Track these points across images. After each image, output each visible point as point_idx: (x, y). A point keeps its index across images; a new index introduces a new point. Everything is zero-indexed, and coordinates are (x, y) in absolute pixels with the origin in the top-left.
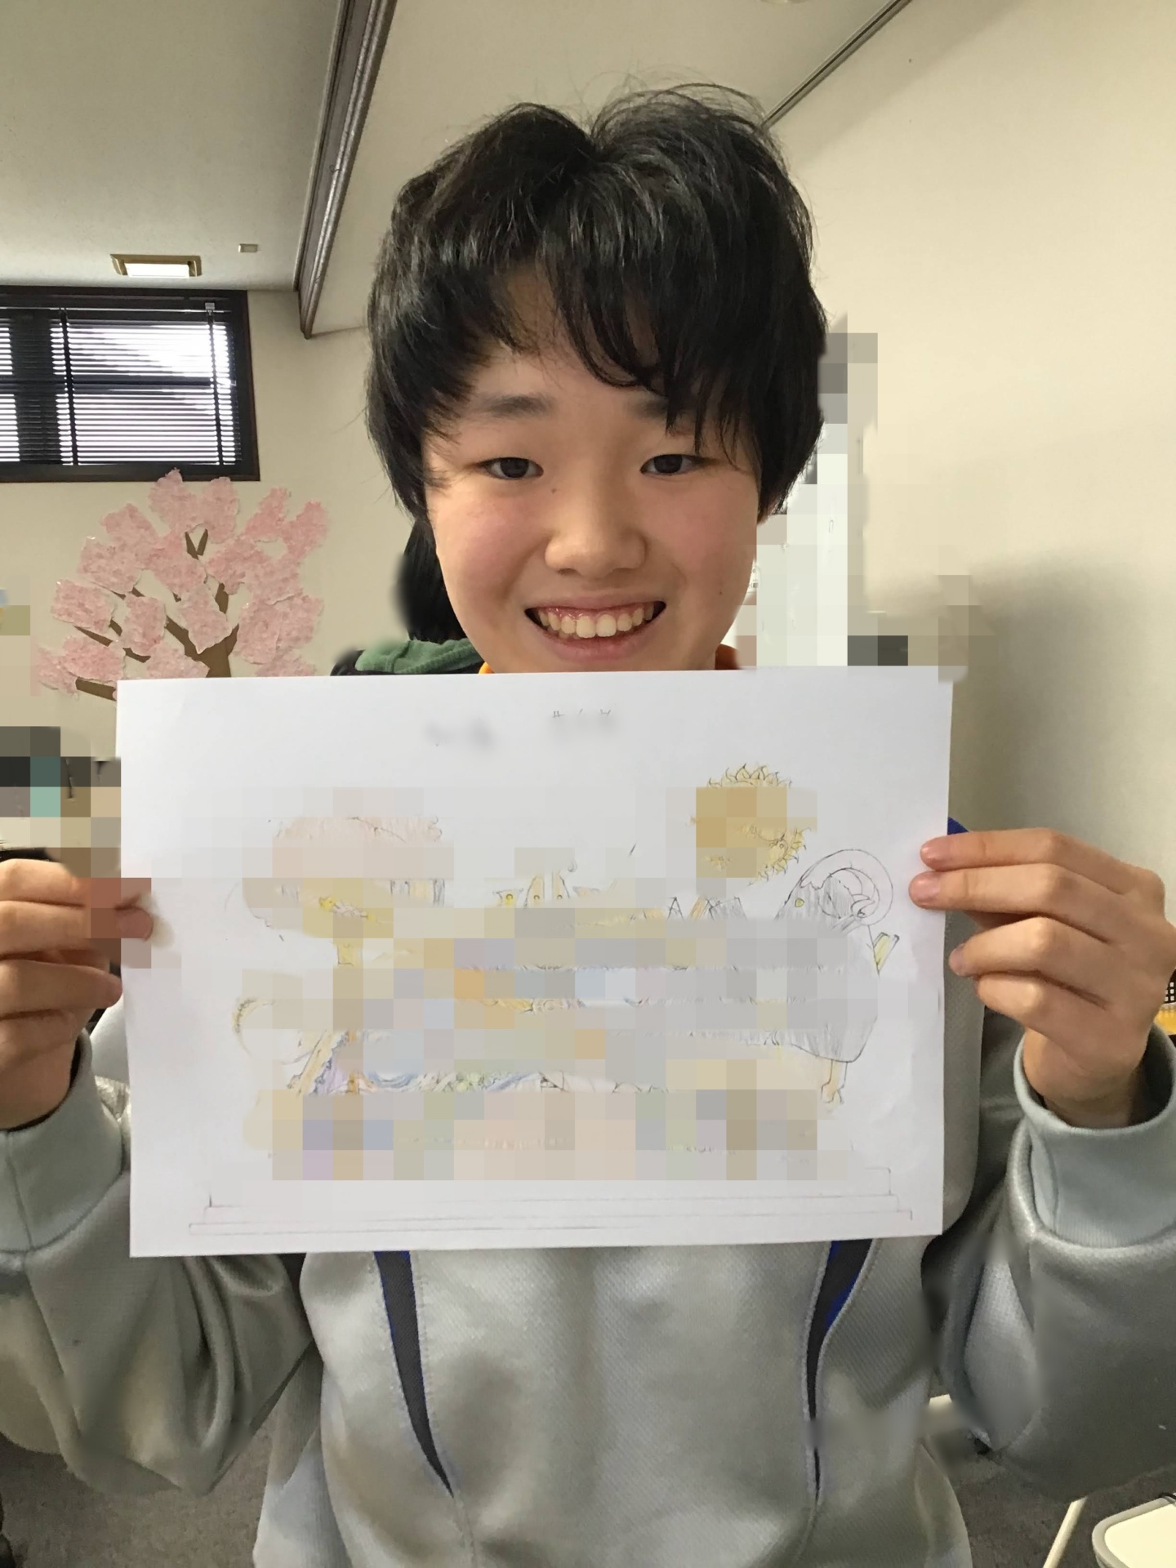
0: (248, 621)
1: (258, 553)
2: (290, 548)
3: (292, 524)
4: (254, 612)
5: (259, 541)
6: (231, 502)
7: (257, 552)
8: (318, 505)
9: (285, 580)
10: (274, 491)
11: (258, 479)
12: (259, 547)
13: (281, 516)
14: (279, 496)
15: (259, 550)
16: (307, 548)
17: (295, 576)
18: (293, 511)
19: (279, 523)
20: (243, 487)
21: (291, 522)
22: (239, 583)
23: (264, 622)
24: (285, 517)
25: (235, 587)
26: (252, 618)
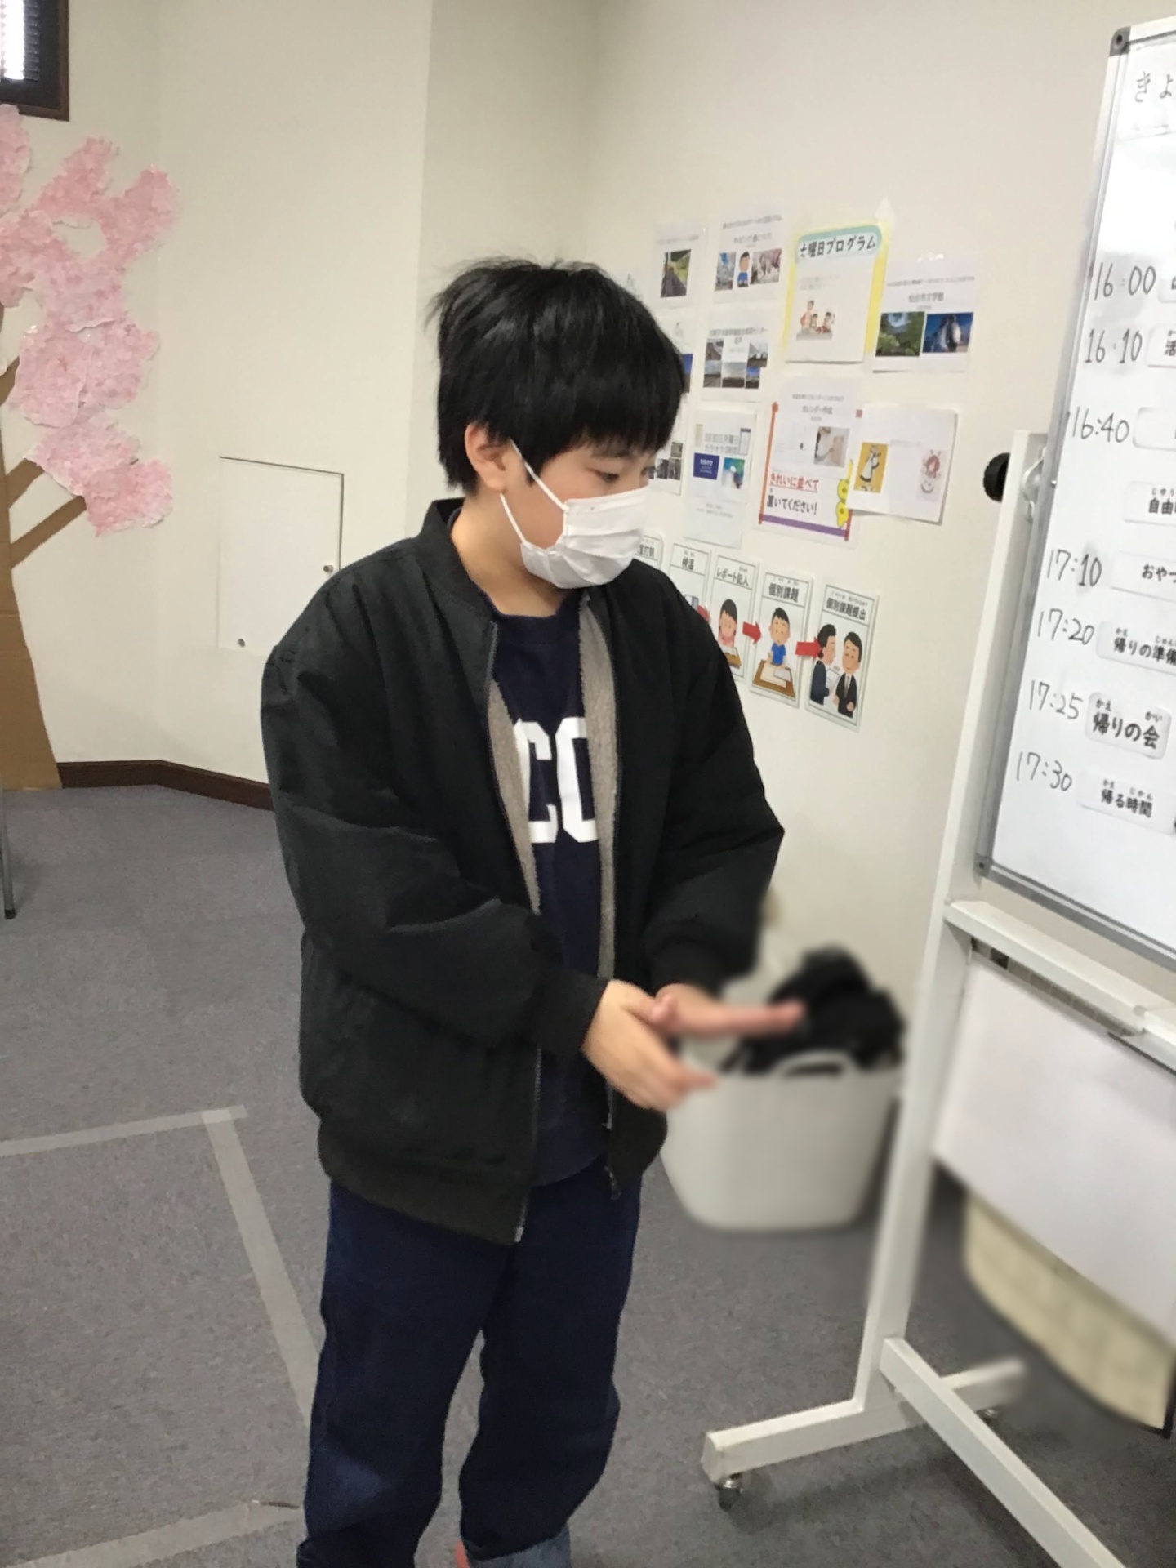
0: (34, 354)
1: (57, 244)
2: (111, 241)
3: (117, 204)
4: (47, 341)
5: (61, 223)
6: (18, 149)
7: (55, 241)
8: (162, 177)
9: (100, 294)
10: (90, 142)
11: (64, 116)
12: (60, 233)
13: (100, 186)
14: (98, 152)
15: (60, 239)
16: (137, 246)
17: (115, 288)
18: (119, 180)
19: (96, 197)
20: (38, 128)
21: (116, 200)
22: (24, 289)
23: (62, 360)
24: (106, 189)
25: (16, 296)
26: (42, 351)
